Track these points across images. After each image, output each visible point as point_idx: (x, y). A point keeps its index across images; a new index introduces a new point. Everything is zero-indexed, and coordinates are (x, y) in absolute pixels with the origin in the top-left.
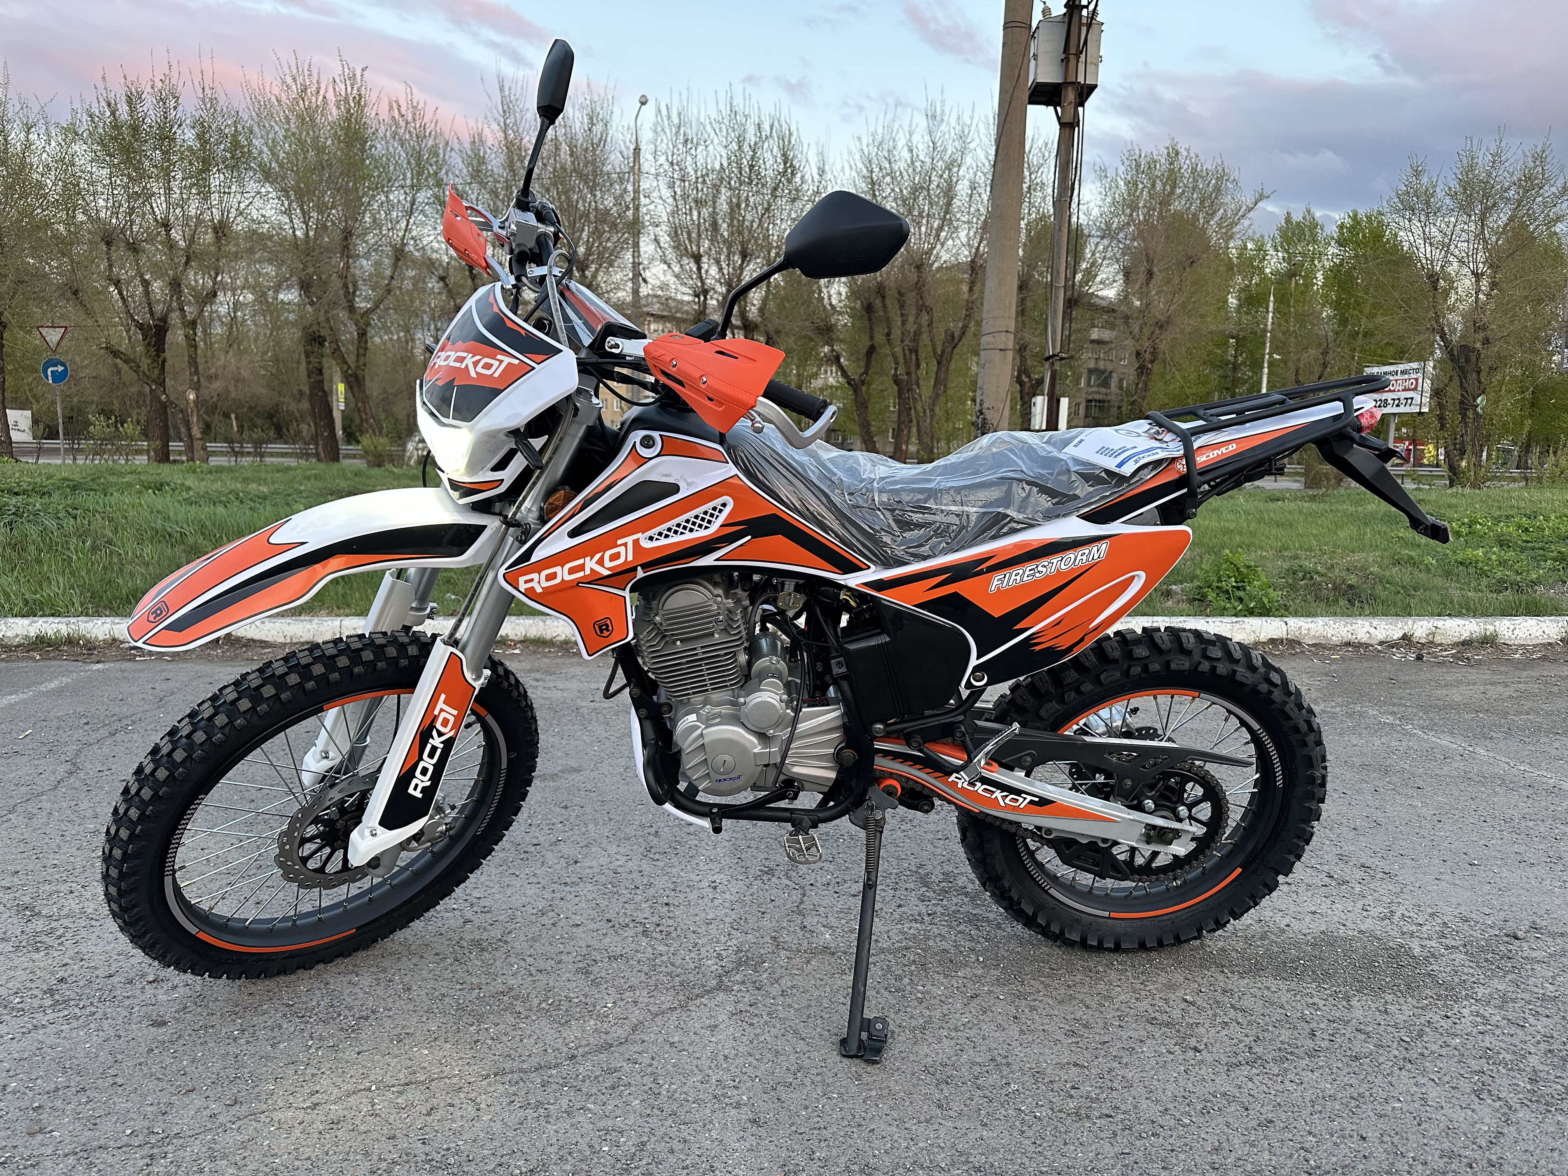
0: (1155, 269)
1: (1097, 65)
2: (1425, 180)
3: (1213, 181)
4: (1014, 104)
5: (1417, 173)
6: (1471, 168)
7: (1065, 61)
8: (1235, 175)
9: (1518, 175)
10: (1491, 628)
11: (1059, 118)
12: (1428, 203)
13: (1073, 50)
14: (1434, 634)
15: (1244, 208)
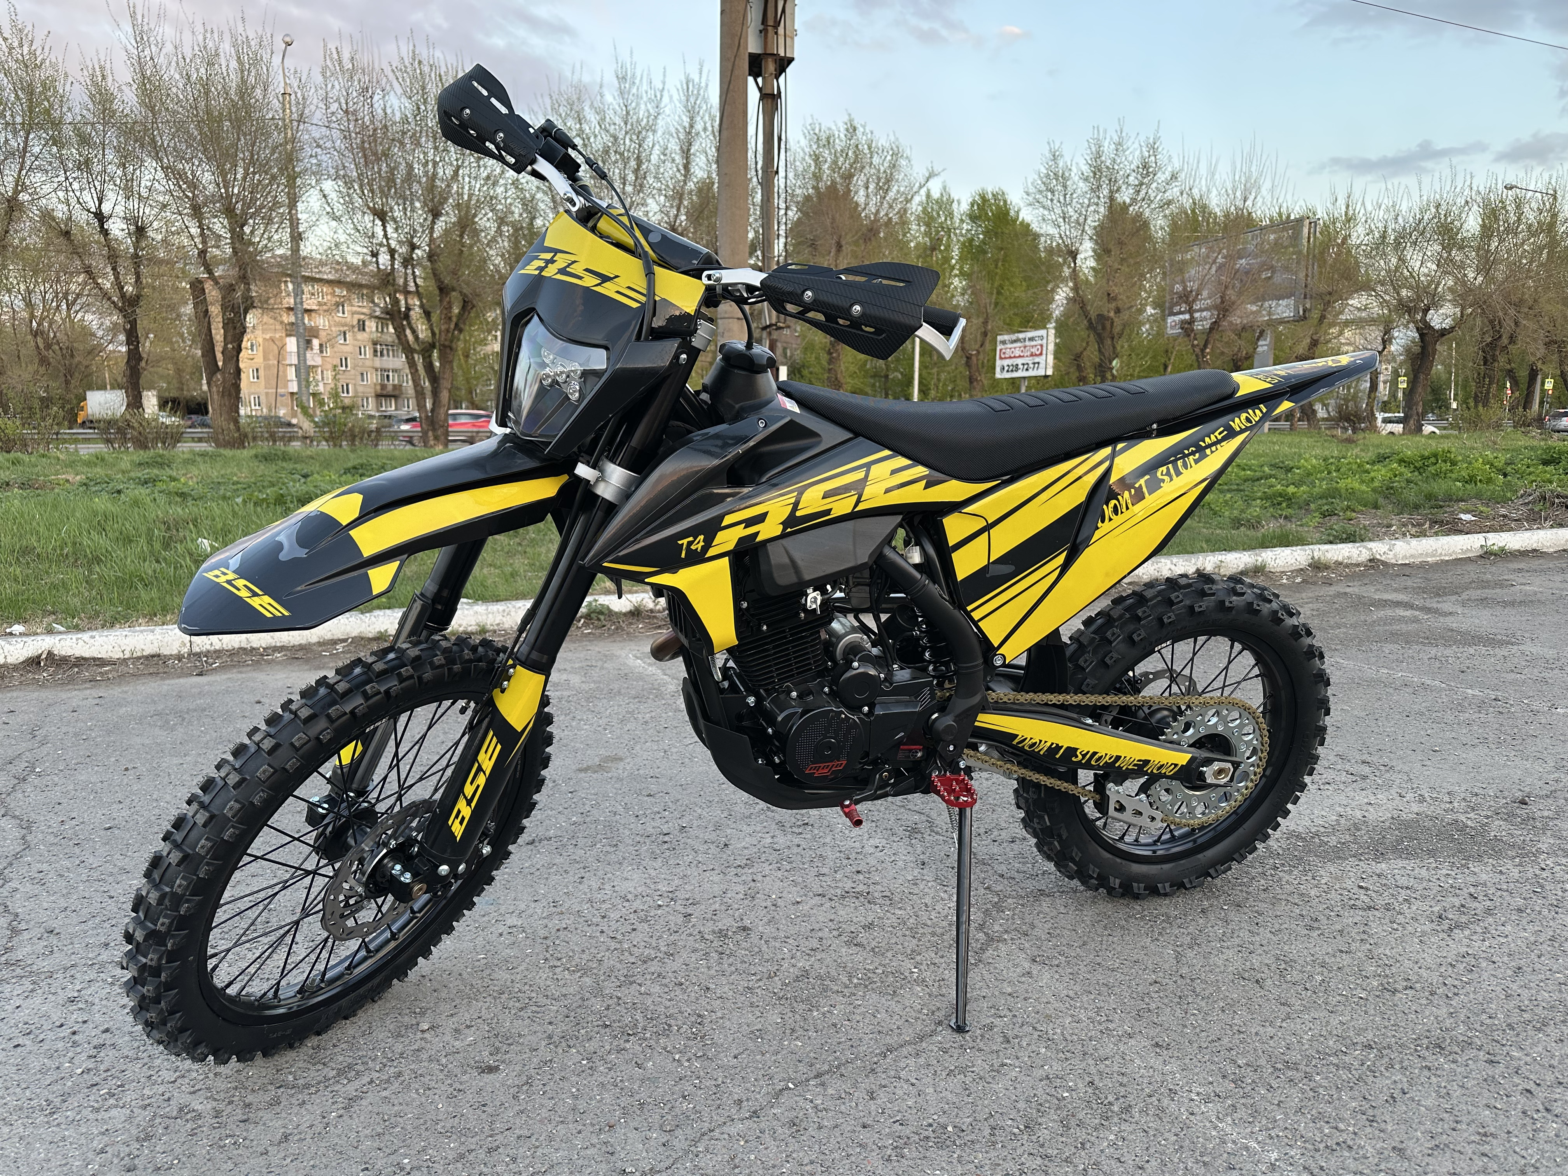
0: (843, 243)
1: (792, 39)
2: (1061, 165)
3: (889, 158)
4: (736, 72)
5: (1055, 158)
6: (1098, 155)
7: (764, 32)
8: (908, 152)
9: (1137, 162)
10: (1260, 559)
11: (760, 89)
12: (1065, 187)
13: (771, 22)
14: (1219, 567)
15: (917, 185)
